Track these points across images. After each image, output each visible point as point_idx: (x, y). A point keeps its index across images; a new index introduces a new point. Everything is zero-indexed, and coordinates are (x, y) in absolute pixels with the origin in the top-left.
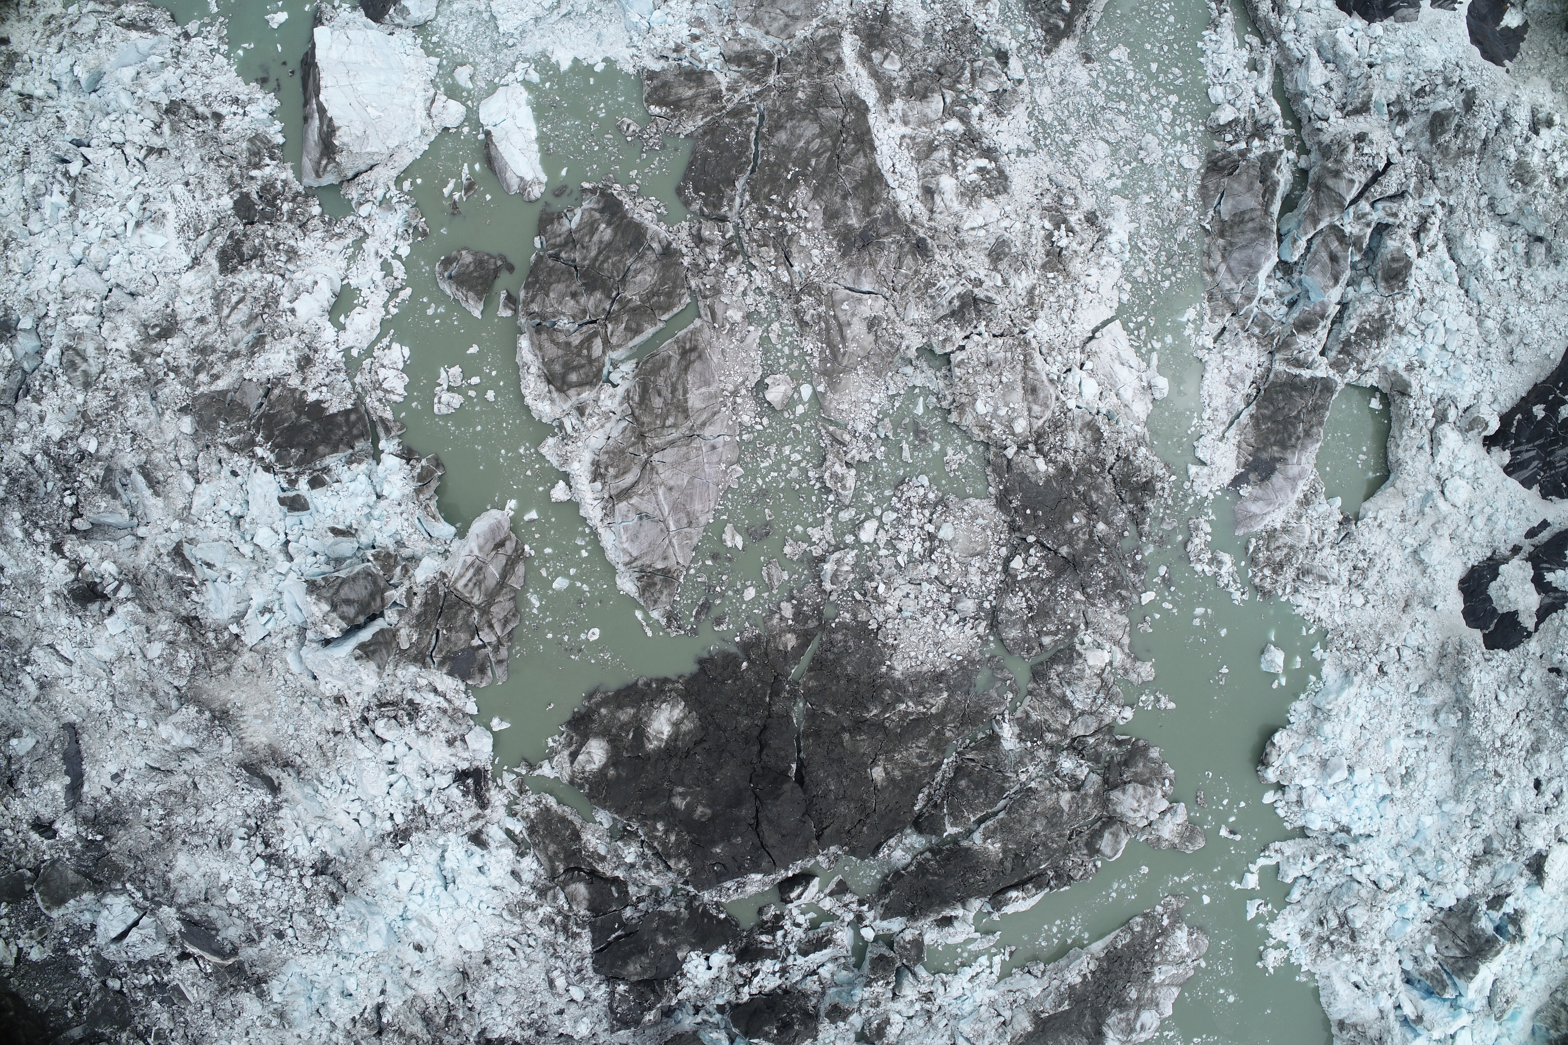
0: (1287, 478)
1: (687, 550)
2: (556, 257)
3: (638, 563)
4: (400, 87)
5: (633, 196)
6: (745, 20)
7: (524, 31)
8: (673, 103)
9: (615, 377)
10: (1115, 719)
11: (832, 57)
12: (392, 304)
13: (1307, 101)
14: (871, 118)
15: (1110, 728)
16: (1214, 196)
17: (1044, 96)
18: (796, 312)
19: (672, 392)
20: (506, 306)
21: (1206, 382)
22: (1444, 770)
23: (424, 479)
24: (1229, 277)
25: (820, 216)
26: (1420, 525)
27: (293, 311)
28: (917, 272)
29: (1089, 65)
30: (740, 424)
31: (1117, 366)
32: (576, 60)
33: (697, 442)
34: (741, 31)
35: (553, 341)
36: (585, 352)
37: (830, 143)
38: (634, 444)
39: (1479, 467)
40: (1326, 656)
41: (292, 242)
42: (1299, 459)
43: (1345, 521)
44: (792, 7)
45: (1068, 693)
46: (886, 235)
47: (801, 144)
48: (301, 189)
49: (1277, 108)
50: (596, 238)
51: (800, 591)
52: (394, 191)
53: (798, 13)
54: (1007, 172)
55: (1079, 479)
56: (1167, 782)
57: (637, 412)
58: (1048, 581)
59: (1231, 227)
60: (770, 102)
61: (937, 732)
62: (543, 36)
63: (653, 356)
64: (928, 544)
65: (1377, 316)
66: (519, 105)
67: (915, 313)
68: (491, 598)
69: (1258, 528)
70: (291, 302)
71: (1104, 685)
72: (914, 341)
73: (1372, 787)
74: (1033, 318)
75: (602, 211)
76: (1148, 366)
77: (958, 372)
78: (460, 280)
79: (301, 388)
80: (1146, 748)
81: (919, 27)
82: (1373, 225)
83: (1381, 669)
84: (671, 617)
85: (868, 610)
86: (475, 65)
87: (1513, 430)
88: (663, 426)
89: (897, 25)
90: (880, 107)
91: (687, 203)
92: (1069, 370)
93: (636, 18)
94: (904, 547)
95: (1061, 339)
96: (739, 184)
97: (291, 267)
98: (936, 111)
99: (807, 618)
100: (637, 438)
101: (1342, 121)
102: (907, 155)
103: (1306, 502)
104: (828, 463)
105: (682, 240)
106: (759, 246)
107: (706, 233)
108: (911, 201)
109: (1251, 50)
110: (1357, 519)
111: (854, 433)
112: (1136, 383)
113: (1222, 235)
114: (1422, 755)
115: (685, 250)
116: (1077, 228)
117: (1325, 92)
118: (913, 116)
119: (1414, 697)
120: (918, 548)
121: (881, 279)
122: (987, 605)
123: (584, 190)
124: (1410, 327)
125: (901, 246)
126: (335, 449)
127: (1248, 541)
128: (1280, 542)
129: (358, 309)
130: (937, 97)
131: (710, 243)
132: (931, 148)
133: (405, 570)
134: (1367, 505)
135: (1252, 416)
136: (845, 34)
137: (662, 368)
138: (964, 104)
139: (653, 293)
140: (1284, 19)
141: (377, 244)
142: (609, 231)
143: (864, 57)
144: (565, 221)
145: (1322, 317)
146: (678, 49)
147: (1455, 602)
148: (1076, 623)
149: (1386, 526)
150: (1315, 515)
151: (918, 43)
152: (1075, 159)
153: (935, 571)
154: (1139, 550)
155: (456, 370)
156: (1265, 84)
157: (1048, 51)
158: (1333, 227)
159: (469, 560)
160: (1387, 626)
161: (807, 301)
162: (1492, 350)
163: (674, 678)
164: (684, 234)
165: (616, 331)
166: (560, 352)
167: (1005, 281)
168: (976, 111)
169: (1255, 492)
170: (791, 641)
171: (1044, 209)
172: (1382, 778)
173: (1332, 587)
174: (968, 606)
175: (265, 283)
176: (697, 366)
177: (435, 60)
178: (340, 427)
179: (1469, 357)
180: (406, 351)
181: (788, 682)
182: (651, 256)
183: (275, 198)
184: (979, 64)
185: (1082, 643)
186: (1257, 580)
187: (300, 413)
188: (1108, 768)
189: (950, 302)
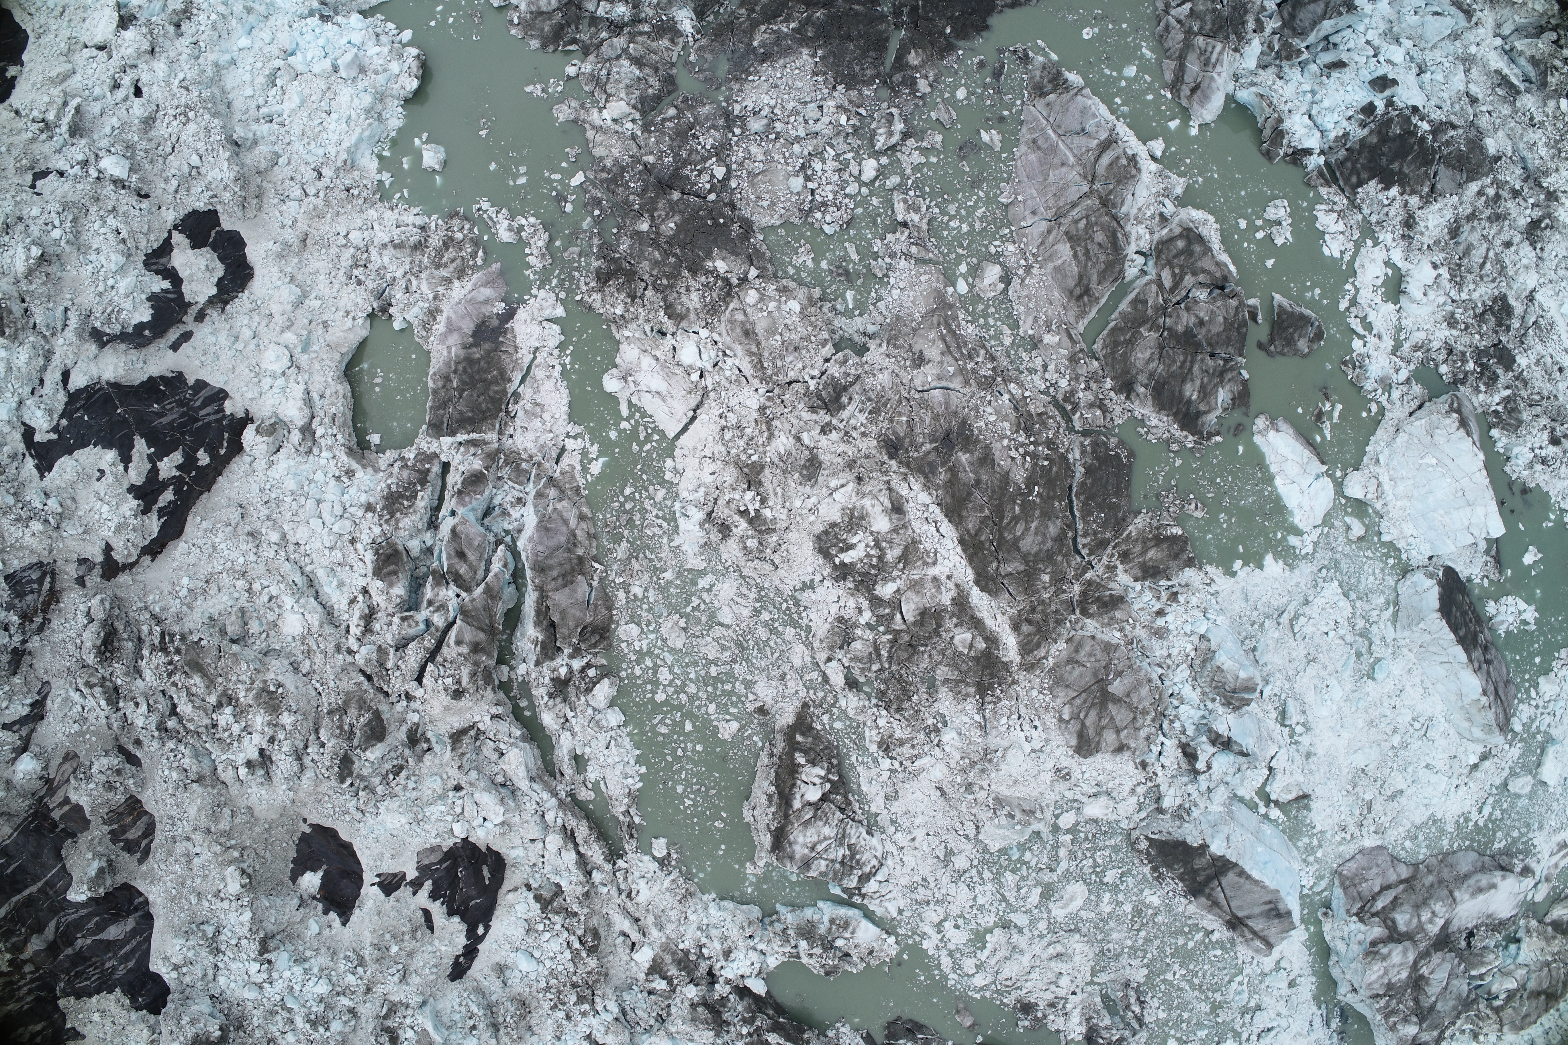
0: (459, 329)
1: (1030, 119)
2: (1226, 360)
3: (1072, 93)
4: (1410, 498)
5: (1172, 439)
6: (1118, 646)
7: (1315, 587)
8: (1162, 541)
9: (1140, 260)
10: (583, 61)
11: (1026, 628)
12: (1353, 292)
13: (518, 733)
14: (970, 575)
15: (586, 51)
16: (596, 599)
17: (799, 655)
18: (993, 358)
19: (1088, 251)
20: (1255, 307)
21: (565, 401)
22: (236, 91)
23: (1279, 134)
24: (565, 514)
25: (997, 454)
26: (306, 321)
27: (1435, 266)
28: (891, 421)
29: (758, 704)
30: (1014, 242)
31: (663, 387)
32: (1261, 567)
33: (1050, 214)
34: (1118, 634)
35: (1209, 273)
36: (1177, 271)
37: (1006, 534)
38: (1110, 193)
39: (256, 390)
40: (378, 177)
41: (1455, 333)
42: (450, 352)
43: (384, 309)
44: (1077, 672)
45: (637, 72)
46: (929, 453)
47: (1033, 525)
48: (1462, 388)
49: (548, 719)
50: (1198, 383)
51: (916, 105)
52: (1383, 399)
53: (1069, 667)
54: (820, 557)
55: (678, 266)
56: (516, 21)
57: (1115, 224)
58: (685, 163)
59: (573, 569)
60: (1073, 563)
61: (753, 11)
62: (1297, 585)
63: (1116, 280)
64: (809, 172)
65: (398, 515)
66: (1300, 507)
67: (884, 378)
68: (1187, 45)
69: (477, 276)
70: (1440, 275)
71: (603, 88)
72: (876, 354)
73: (309, 59)
74: (762, 409)
75: (1199, 414)
76: (630, 402)
77: (825, 335)
78: (1304, 320)
79: (1406, 197)
80: (544, 46)
81: (944, 693)
82: (425, 604)
83: (320, 174)
84: (1026, 59)
85: (850, 102)
86: (1349, 541)
87: (226, 435)
88: (1087, 217)
89: (967, 685)
90: (966, 587)
91: (1122, 443)
92: (716, 365)
93: (1220, 619)
94: (831, 165)
95: (730, 393)
96: (1080, 471)
97: (1449, 308)
98: (908, 600)
99: (903, 83)
100: (1107, 200)
101: (477, 718)
102: (926, 545)
103: (433, 313)
104: (925, 220)
105: (1117, 402)
106: (1045, 413)
107: (1098, 412)
108: (912, 494)
109: (584, 783)
110: (371, 316)
111: (908, 256)
112: (639, 377)
113: (581, 559)
114: (261, 101)
115: (1112, 394)
116: (737, 517)
117: (502, 746)
118: (929, 589)
119: (280, 152)
120: (817, 165)
121: (925, 404)
122: (737, 131)
123: (1218, 433)
124: (360, 513)
125: (912, 443)
126: (1362, 141)
127: (485, 260)
128: (452, 267)
129: (1379, 282)
130: (910, 617)
131: (1091, 405)
132: (905, 559)
133: (1271, 47)
134: (365, 333)
135: (509, 380)
136: (1017, 659)
137: (1104, 271)
138: (880, 619)
139: (1130, 342)
140: (559, 821)
141: (1382, 345)
142: (1187, 394)
143: (992, 640)
144: (1230, 396)
145: (460, 492)
146: (1174, 596)
147: (254, 253)
148: (646, 135)
149: (341, 313)
150: (420, 304)
151: (943, 672)
152: (753, 595)
153: (796, 148)
154: (597, 221)
155: (1279, 241)
156: (565, 745)
157: (805, 705)
158: (468, 590)
159: (1218, 68)
160: (321, 217)
161: (986, 370)
162: (264, 512)
163: (1006, 10)
164: (1118, 409)
165: (1154, 298)
166: (1199, 264)
167: (798, 439)
168: (867, 616)
169: (489, 308)
170: (913, 58)
171: (774, 530)
172: (300, 68)
173: (387, 240)
174: (756, 125)
175: (1466, 290)
176: (1071, 283)
177: (1385, 538)
178: (1363, 167)
179: (288, 499)
180: (1326, 251)
181: (904, 23)
182: (1142, 378)
183: (1482, 373)
184: (875, 667)
185: (633, 121)
186: (467, 226)
187: (1401, 172)
188: (578, 19)
189: (851, 399)
